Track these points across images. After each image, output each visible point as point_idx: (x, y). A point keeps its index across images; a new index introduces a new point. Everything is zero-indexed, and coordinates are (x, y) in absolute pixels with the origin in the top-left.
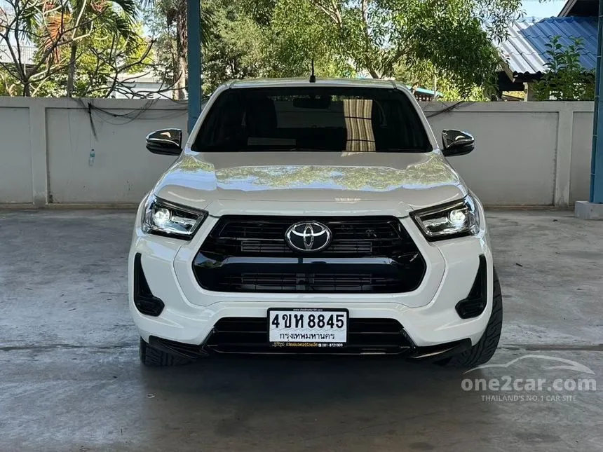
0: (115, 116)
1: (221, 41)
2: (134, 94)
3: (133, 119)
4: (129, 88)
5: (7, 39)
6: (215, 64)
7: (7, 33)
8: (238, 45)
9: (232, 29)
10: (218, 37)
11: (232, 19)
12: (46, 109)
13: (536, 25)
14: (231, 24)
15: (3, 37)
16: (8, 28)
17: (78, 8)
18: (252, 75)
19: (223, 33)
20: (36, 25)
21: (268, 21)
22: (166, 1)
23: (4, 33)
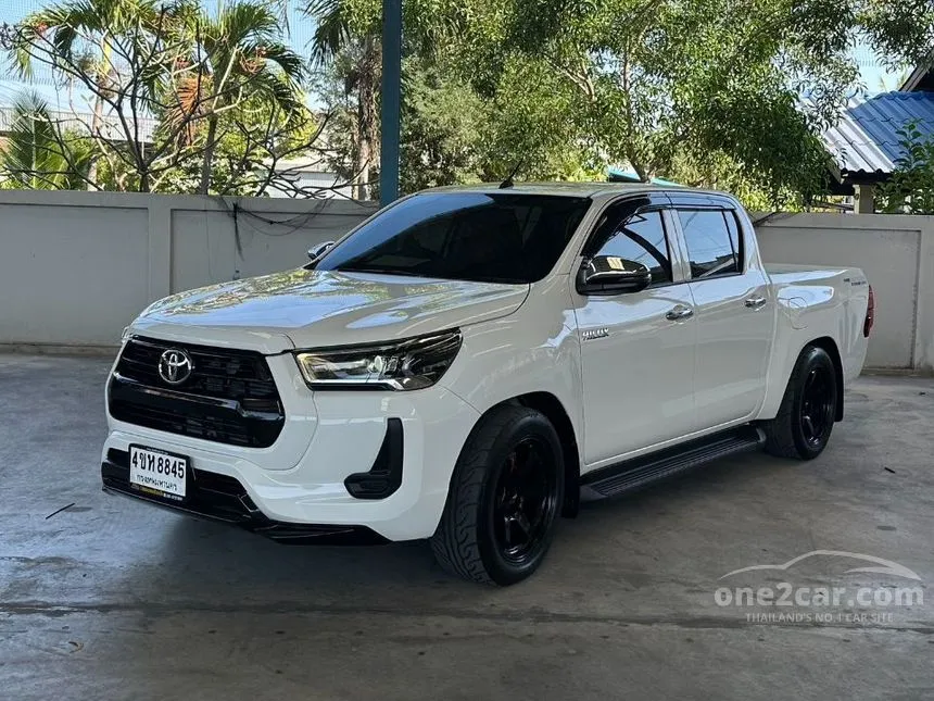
0: (272, 223)
1: (416, 117)
2: (297, 191)
3: (297, 228)
4: (291, 182)
5: (119, 109)
6: (407, 148)
7: (120, 101)
8: (441, 122)
9: (433, 100)
10: (413, 111)
11: (434, 86)
12: (172, 210)
13: (869, 102)
14: (431, 93)
15: (114, 106)
16: (122, 94)
17: (221, 68)
18: (458, 164)
19: (420, 106)
20: (162, 91)
21: (494, 90)
22: (346, 60)
23: (115, 100)
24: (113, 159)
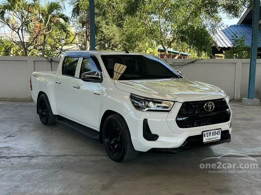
1: (103, 34)
5: (18, 33)
6: (101, 43)
7: (18, 31)
8: (110, 35)
9: (108, 29)
10: (102, 32)
11: (108, 25)
12: (34, 61)
13: (228, 28)
14: (107, 27)
15: (17, 32)
16: (19, 29)
17: (46, 21)
18: (115, 47)
19: (104, 30)
20: (30, 27)
21: (122, 26)
22: (81, 18)
23: (17, 30)
24: (17, 47)
